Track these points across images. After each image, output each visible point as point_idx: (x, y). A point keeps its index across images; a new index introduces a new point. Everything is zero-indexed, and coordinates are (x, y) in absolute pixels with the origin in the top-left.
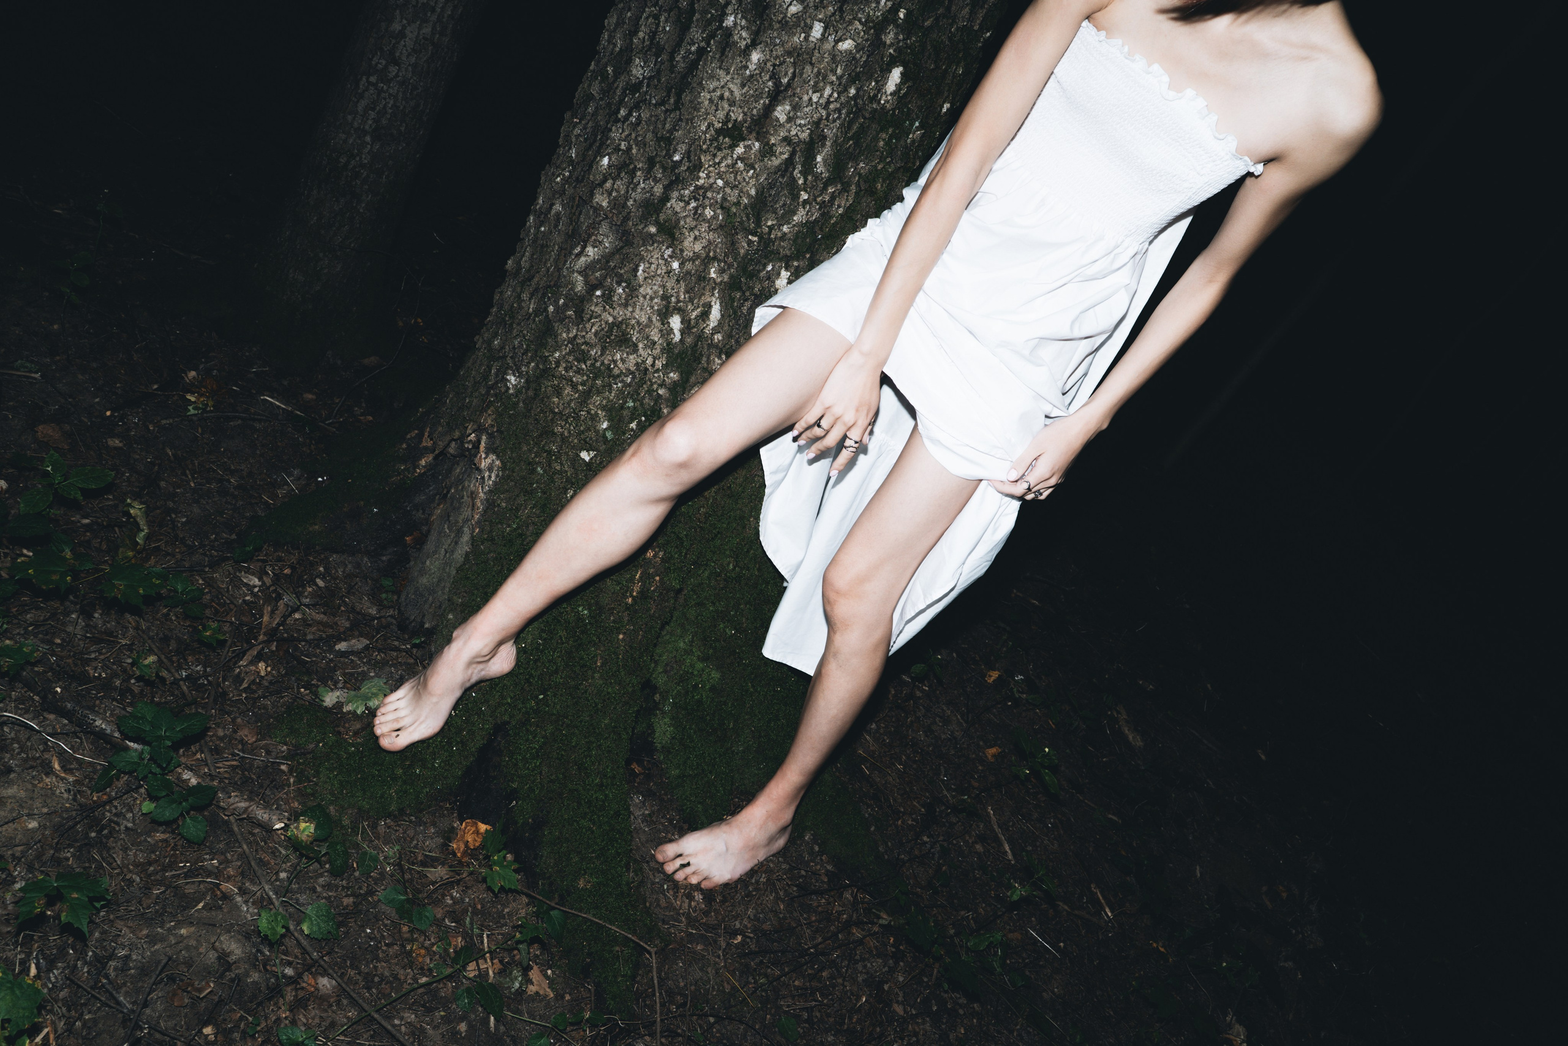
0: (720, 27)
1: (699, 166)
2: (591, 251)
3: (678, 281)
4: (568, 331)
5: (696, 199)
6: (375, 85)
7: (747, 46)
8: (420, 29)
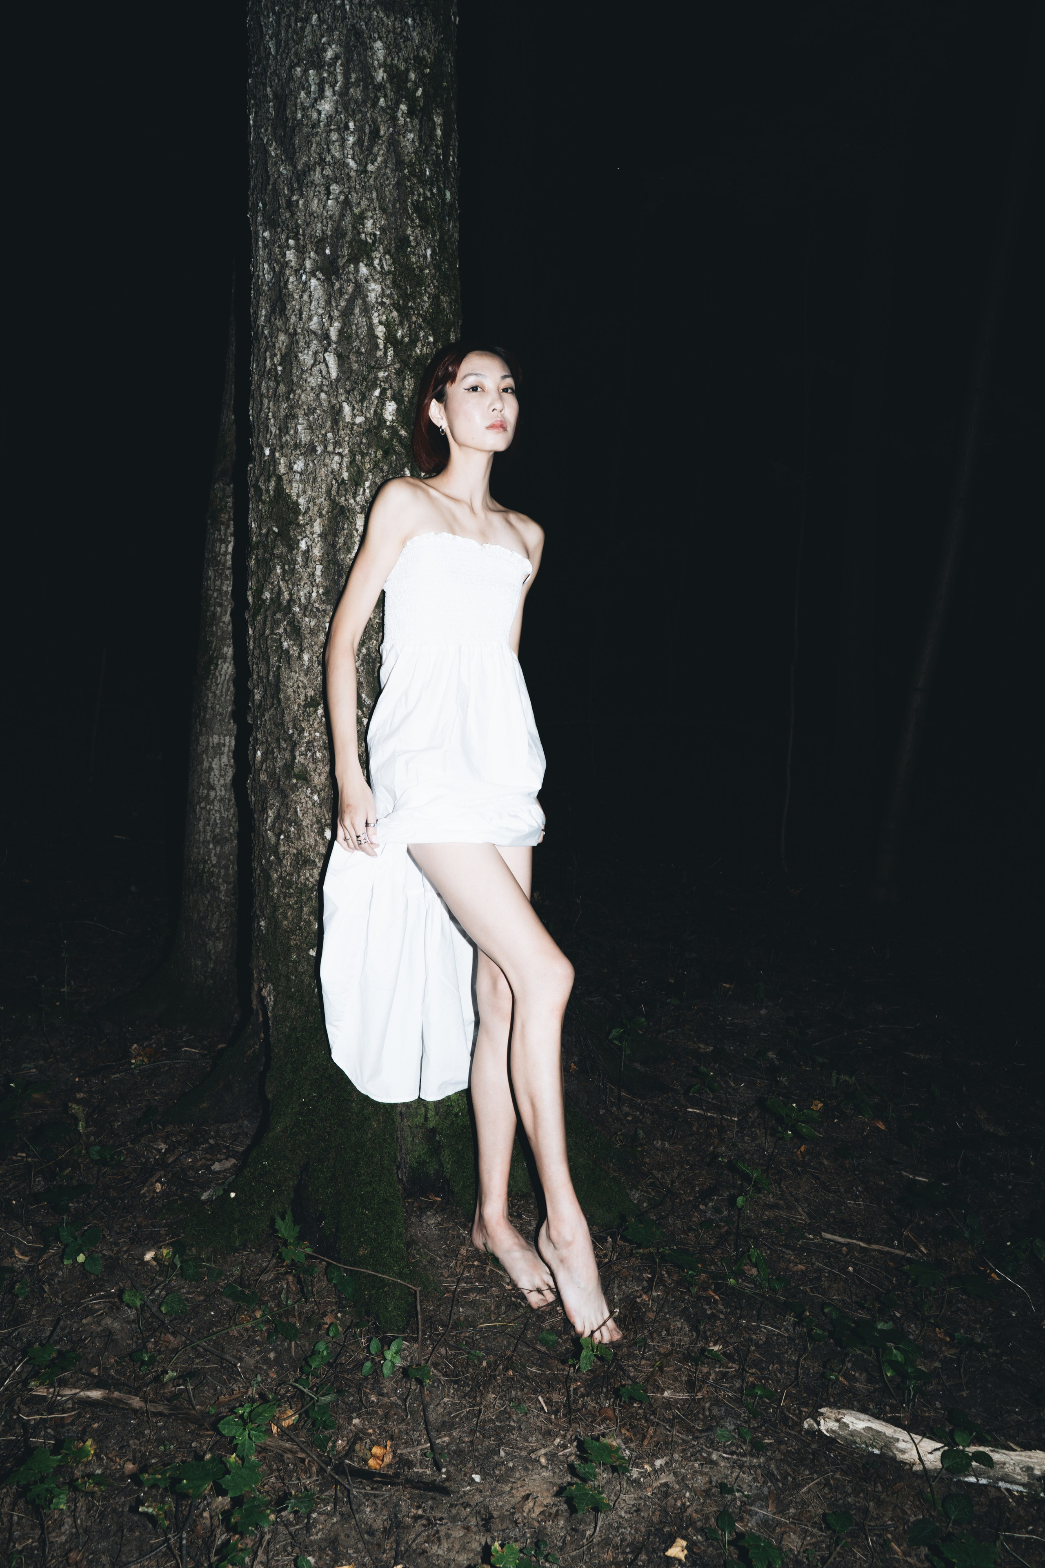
0: (282, 650)
1: (302, 730)
2: (270, 813)
3: (321, 807)
4: (277, 871)
5: (310, 750)
6: (205, 808)
7: (299, 654)
8: (220, 760)
